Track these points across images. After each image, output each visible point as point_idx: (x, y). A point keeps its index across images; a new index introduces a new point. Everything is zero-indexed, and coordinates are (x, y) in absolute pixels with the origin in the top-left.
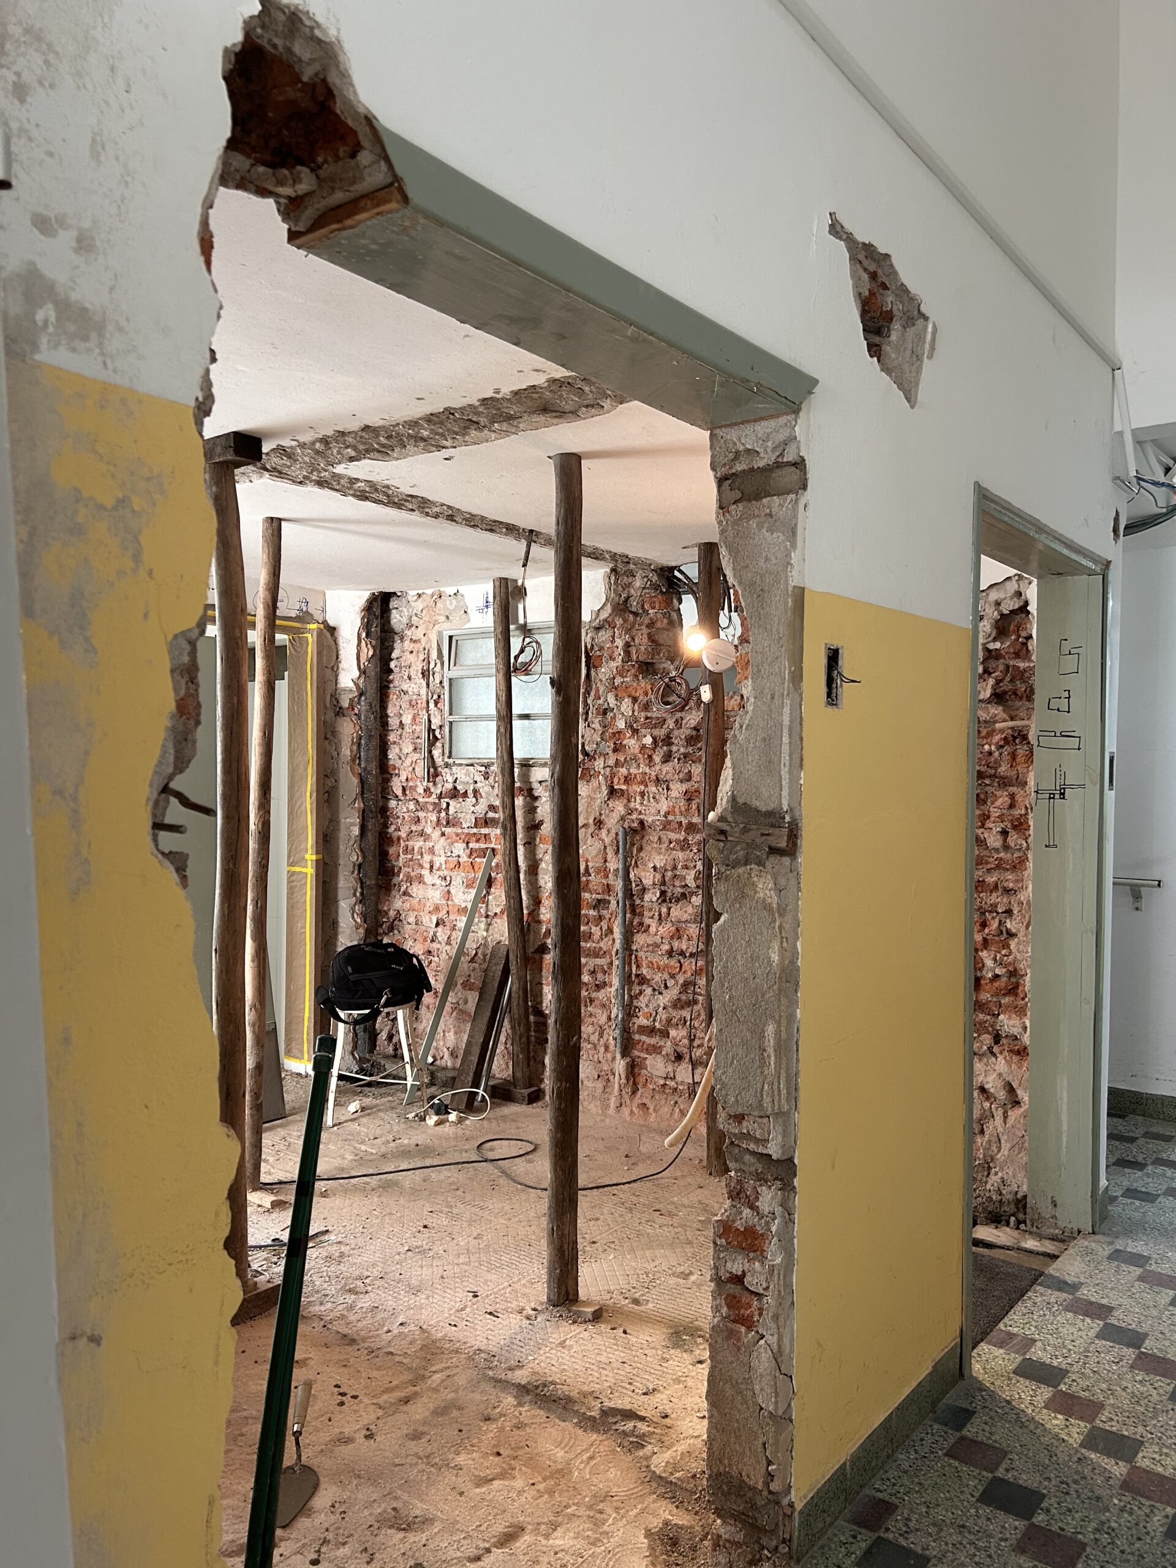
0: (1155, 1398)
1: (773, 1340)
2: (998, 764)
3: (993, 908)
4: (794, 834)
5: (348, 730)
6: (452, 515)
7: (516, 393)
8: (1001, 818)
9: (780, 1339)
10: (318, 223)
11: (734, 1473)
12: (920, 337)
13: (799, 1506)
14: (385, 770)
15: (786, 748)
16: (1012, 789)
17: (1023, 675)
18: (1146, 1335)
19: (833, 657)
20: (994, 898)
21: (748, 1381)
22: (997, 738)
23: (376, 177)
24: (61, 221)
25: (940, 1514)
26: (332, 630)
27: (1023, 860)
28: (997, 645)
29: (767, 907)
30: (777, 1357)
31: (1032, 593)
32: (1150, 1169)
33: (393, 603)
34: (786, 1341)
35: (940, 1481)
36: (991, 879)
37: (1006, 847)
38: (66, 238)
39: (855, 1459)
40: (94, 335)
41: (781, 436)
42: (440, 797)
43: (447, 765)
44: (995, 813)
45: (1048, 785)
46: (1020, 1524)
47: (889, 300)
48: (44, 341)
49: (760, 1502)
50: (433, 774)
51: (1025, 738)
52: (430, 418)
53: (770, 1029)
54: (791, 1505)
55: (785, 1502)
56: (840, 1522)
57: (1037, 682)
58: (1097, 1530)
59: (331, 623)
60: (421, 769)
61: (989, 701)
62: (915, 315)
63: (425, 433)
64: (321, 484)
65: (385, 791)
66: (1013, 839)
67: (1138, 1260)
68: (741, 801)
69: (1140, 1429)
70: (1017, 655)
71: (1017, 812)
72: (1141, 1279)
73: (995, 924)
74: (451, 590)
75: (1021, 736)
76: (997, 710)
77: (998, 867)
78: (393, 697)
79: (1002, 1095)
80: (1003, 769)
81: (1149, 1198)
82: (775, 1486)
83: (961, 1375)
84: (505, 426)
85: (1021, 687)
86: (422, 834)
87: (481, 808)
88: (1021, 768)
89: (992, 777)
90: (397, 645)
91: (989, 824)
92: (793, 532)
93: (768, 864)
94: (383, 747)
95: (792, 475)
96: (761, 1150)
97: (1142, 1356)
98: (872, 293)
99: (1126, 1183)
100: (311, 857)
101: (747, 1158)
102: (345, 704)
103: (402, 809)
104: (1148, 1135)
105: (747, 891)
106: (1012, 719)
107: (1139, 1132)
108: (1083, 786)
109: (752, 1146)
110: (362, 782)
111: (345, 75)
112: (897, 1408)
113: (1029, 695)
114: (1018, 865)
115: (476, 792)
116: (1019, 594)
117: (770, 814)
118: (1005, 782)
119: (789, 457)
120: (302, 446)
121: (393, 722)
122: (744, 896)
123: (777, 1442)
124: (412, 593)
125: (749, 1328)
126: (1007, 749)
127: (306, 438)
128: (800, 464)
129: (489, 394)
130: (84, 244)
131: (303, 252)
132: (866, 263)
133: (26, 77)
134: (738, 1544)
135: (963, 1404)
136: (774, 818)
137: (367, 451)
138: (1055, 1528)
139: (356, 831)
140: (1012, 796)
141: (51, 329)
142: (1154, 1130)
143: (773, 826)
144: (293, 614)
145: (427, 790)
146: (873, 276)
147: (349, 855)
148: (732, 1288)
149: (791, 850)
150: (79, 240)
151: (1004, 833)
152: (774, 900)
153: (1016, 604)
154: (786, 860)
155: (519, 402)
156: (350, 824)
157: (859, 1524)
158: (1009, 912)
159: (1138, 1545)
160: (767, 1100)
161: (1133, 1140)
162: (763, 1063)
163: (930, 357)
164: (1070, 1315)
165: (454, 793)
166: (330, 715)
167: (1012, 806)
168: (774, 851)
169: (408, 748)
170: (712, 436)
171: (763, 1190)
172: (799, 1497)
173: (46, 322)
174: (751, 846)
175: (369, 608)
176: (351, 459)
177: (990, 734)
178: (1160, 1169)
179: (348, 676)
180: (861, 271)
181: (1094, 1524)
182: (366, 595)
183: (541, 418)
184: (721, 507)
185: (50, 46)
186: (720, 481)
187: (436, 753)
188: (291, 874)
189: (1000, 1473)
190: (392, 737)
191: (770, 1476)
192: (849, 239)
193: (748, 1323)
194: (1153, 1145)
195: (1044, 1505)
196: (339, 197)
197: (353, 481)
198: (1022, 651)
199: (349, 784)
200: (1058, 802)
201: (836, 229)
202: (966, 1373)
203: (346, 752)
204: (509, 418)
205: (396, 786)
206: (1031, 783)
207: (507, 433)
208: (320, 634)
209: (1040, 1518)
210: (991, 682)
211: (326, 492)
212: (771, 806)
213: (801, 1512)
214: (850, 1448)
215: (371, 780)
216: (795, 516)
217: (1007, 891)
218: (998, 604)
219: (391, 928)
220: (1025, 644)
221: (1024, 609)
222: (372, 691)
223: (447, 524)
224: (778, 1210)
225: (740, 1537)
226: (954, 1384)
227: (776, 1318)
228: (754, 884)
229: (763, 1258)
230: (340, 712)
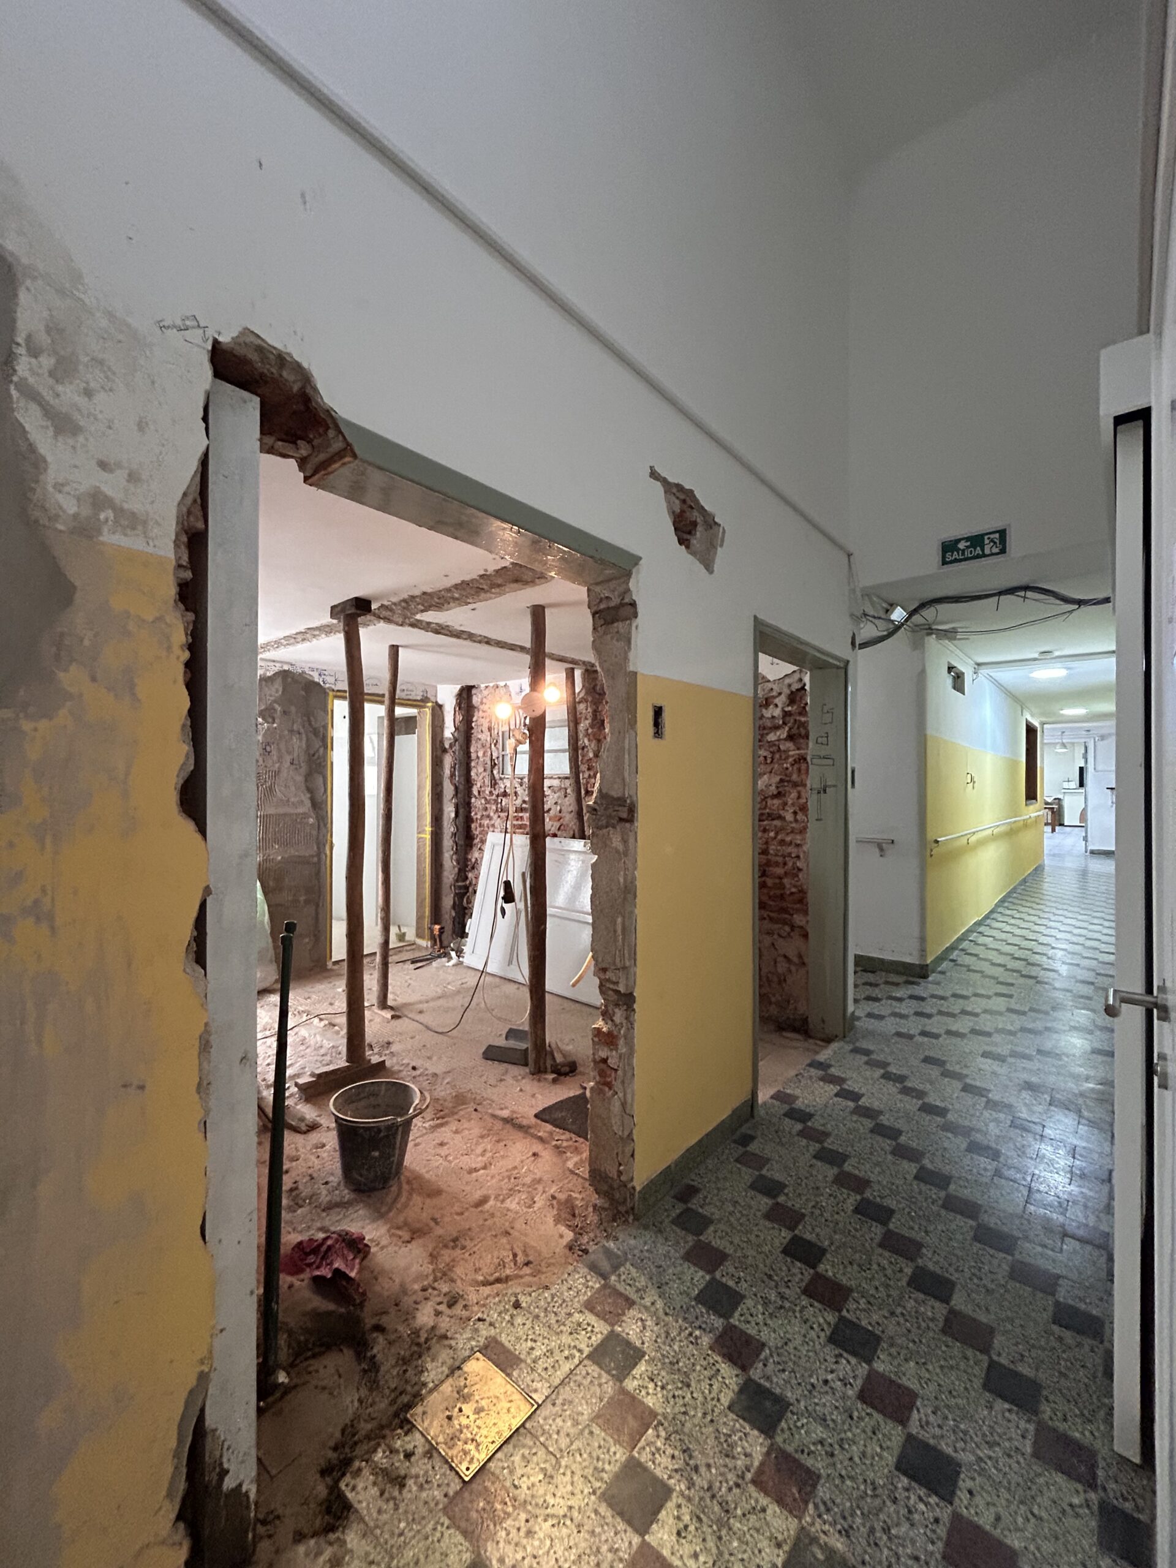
0: (862, 1131)
1: (621, 1095)
2: (790, 776)
3: (790, 855)
4: (632, 810)
5: (448, 760)
6: (488, 642)
7: (497, 571)
8: (793, 804)
9: (625, 1095)
10: (315, 472)
11: (603, 1169)
12: (716, 536)
13: (638, 1189)
14: (469, 782)
15: (627, 761)
16: (799, 788)
17: (804, 725)
18: (863, 1095)
19: (658, 712)
20: (790, 849)
21: (609, 1118)
22: (791, 760)
23: (338, 445)
24: (119, 465)
25: (726, 1194)
26: (440, 707)
27: (805, 828)
28: (790, 708)
29: (617, 851)
30: (624, 1105)
31: (807, 679)
32: (883, 1002)
33: (474, 691)
34: (629, 1096)
35: (729, 1176)
36: (788, 839)
37: (796, 821)
38: (121, 475)
39: (677, 1163)
40: (140, 528)
41: (622, 589)
42: (498, 796)
43: (501, 779)
44: (790, 802)
45: (817, 785)
46: (770, 1202)
47: (695, 515)
48: (105, 530)
49: (615, 1186)
50: (494, 783)
51: (805, 759)
52: (456, 586)
53: (619, 920)
54: (634, 1188)
55: (630, 1186)
56: (668, 1198)
57: (811, 727)
58: (813, 1207)
59: (440, 702)
60: (487, 781)
61: (785, 739)
62: (711, 524)
63: (456, 595)
64: (413, 625)
65: (469, 794)
66: (800, 816)
67: (867, 1053)
68: (604, 791)
69: (849, 1149)
70: (800, 714)
71: (803, 801)
72: (867, 1063)
73: (790, 864)
74: (502, 684)
75: (802, 759)
76: (790, 745)
77: (792, 832)
78: (473, 742)
79: (796, 960)
80: (795, 777)
81: (881, 1017)
82: (623, 1178)
83: (752, 1116)
84: (497, 590)
85: (803, 732)
86: (488, 816)
87: (519, 802)
88: (804, 777)
89: (788, 781)
90: (476, 714)
91: (787, 808)
92: (629, 641)
93: (618, 828)
94: (468, 769)
95: (629, 609)
96: (615, 987)
97: (858, 1107)
98: (683, 511)
99: (869, 1010)
100: (428, 829)
101: (610, 992)
102: (447, 746)
103: (477, 803)
104: (887, 983)
105: (608, 842)
106: (798, 749)
107: (880, 982)
108: (835, 786)
109: (611, 986)
110: (456, 788)
111: (315, 389)
112: (707, 1135)
113: (807, 737)
114: (803, 831)
115: (516, 793)
116: (801, 680)
117: (619, 799)
118: (795, 785)
119: (627, 600)
120: (395, 604)
121: (473, 756)
122: (606, 846)
123: (623, 1152)
124: (483, 686)
125: (610, 1088)
126: (796, 766)
127: (395, 599)
128: (633, 604)
129: (482, 572)
130: (133, 477)
131: (313, 488)
132: (678, 494)
133: (92, 385)
134: (605, 1209)
135: (749, 1132)
136: (621, 801)
137: (430, 606)
138: (789, 1204)
139: (453, 815)
140: (799, 793)
141: (110, 523)
142: (890, 980)
143: (620, 805)
144: (419, 698)
145: (491, 792)
146: (684, 501)
147: (448, 828)
148: (602, 1066)
149: (630, 818)
150: (130, 475)
151: (795, 813)
152: (621, 848)
153: (798, 686)
154: (628, 825)
155: (500, 576)
156: (449, 811)
157: (678, 1199)
158: (798, 857)
159: (836, 1216)
160: (618, 960)
161: (877, 985)
162: (616, 940)
163: (721, 546)
164: (821, 1083)
165: (505, 794)
166: (439, 753)
167: (799, 797)
168: (621, 820)
169: (481, 770)
170: (589, 590)
171: (617, 1010)
172: (638, 1184)
173: (107, 520)
174: (610, 817)
175: (460, 695)
176: (422, 611)
177: (787, 758)
178: (889, 1002)
179: (449, 731)
180: (673, 498)
181: (813, 1203)
182: (459, 687)
183: (515, 585)
184: (594, 629)
185: (109, 368)
186: (594, 615)
187: (495, 772)
188: (419, 839)
189: (764, 1172)
190: (473, 764)
191: (620, 1173)
192: (664, 482)
193: (609, 1085)
194: (888, 988)
195: (786, 1191)
196: (322, 457)
197: (429, 623)
198: (803, 712)
199: (448, 789)
200: (822, 795)
201: (654, 474)
202: (755, 1114)
203: (447, 772)
204: (499, 586)
205: (475, 791)
206: (809, 785)
207: (500, 594)
208: (433, 709)
209: (781, 1199)
210: (787, 729)
211: (416, 630)
212: (620, 795)
213: (640, 1192)
214: (676, 1156)
215: (461, 787)
216: (630, 633)
217: (798, 845)
218: (790, 685)
219: (473, 868)
220: (804, 708)
221: (803, 688)
222: (461, 739)
223: (487, 647)
224: (624, 1022)
225: (606, 1205)
226: (747, 1121)
227: (623, 1082)
228: (611, 839)
229: (617, 1049)
230: (445, 751)
